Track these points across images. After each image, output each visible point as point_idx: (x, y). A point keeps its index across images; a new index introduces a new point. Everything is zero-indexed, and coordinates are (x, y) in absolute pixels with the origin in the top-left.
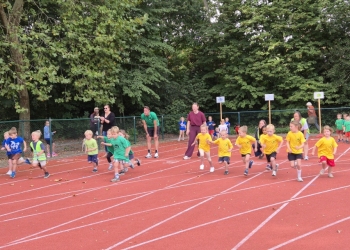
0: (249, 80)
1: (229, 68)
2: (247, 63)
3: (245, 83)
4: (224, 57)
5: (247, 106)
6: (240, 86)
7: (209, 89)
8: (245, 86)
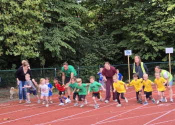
0: (152, 36)
1: (134, 26)
2: (149, 22)
3: (147, 39)
4: (129, 16)
5: (150, 58)
6: (144, 41)
7: (116, 43)
8: (148, 41)
